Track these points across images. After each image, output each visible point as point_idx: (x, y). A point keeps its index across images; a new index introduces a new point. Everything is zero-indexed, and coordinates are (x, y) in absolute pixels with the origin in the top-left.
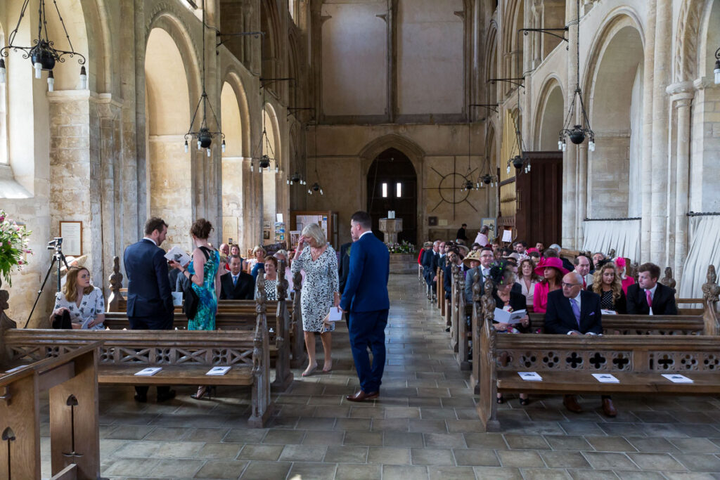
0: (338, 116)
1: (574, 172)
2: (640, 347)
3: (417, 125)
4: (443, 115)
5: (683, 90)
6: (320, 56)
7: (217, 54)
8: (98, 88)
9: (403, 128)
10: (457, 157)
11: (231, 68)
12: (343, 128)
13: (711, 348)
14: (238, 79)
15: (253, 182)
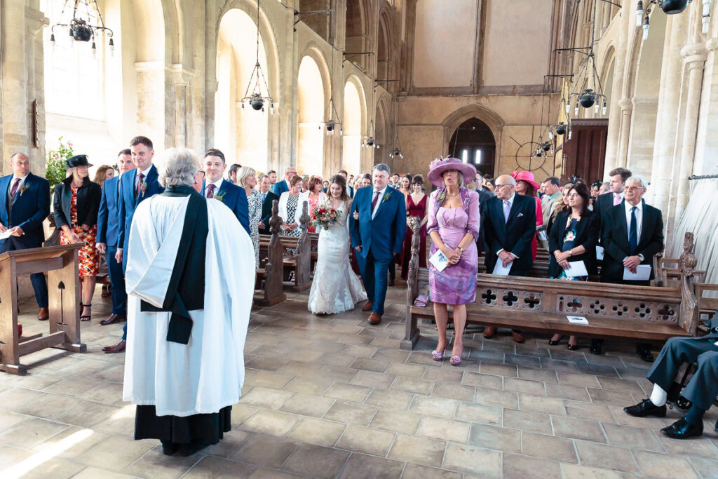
0: (427, 88)
1: (617, 138)
2: (550, 289)
3: (498, 95)
4: (526, 86)
5: (695, 52)
6: (413, 32)
7: (295, 30)
8: (173, 60)
9: (485, 99)
10: (535, 127)
11: (313, 43)
12: (429, 99)
13: (620, 295)
14: (320, 53)
15: (333, 145)
